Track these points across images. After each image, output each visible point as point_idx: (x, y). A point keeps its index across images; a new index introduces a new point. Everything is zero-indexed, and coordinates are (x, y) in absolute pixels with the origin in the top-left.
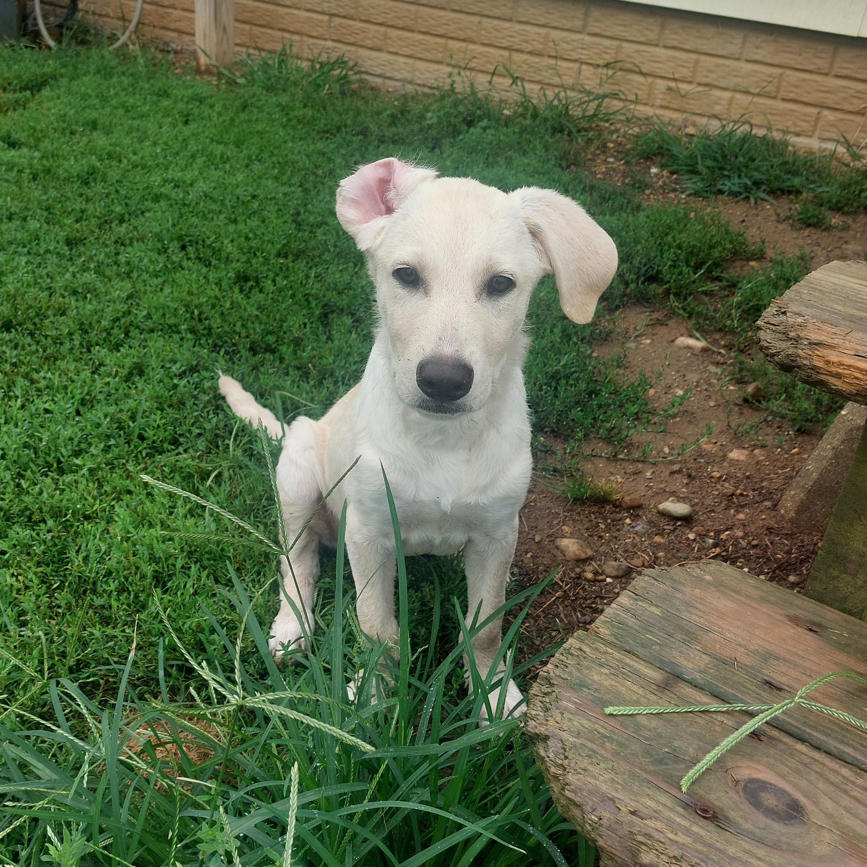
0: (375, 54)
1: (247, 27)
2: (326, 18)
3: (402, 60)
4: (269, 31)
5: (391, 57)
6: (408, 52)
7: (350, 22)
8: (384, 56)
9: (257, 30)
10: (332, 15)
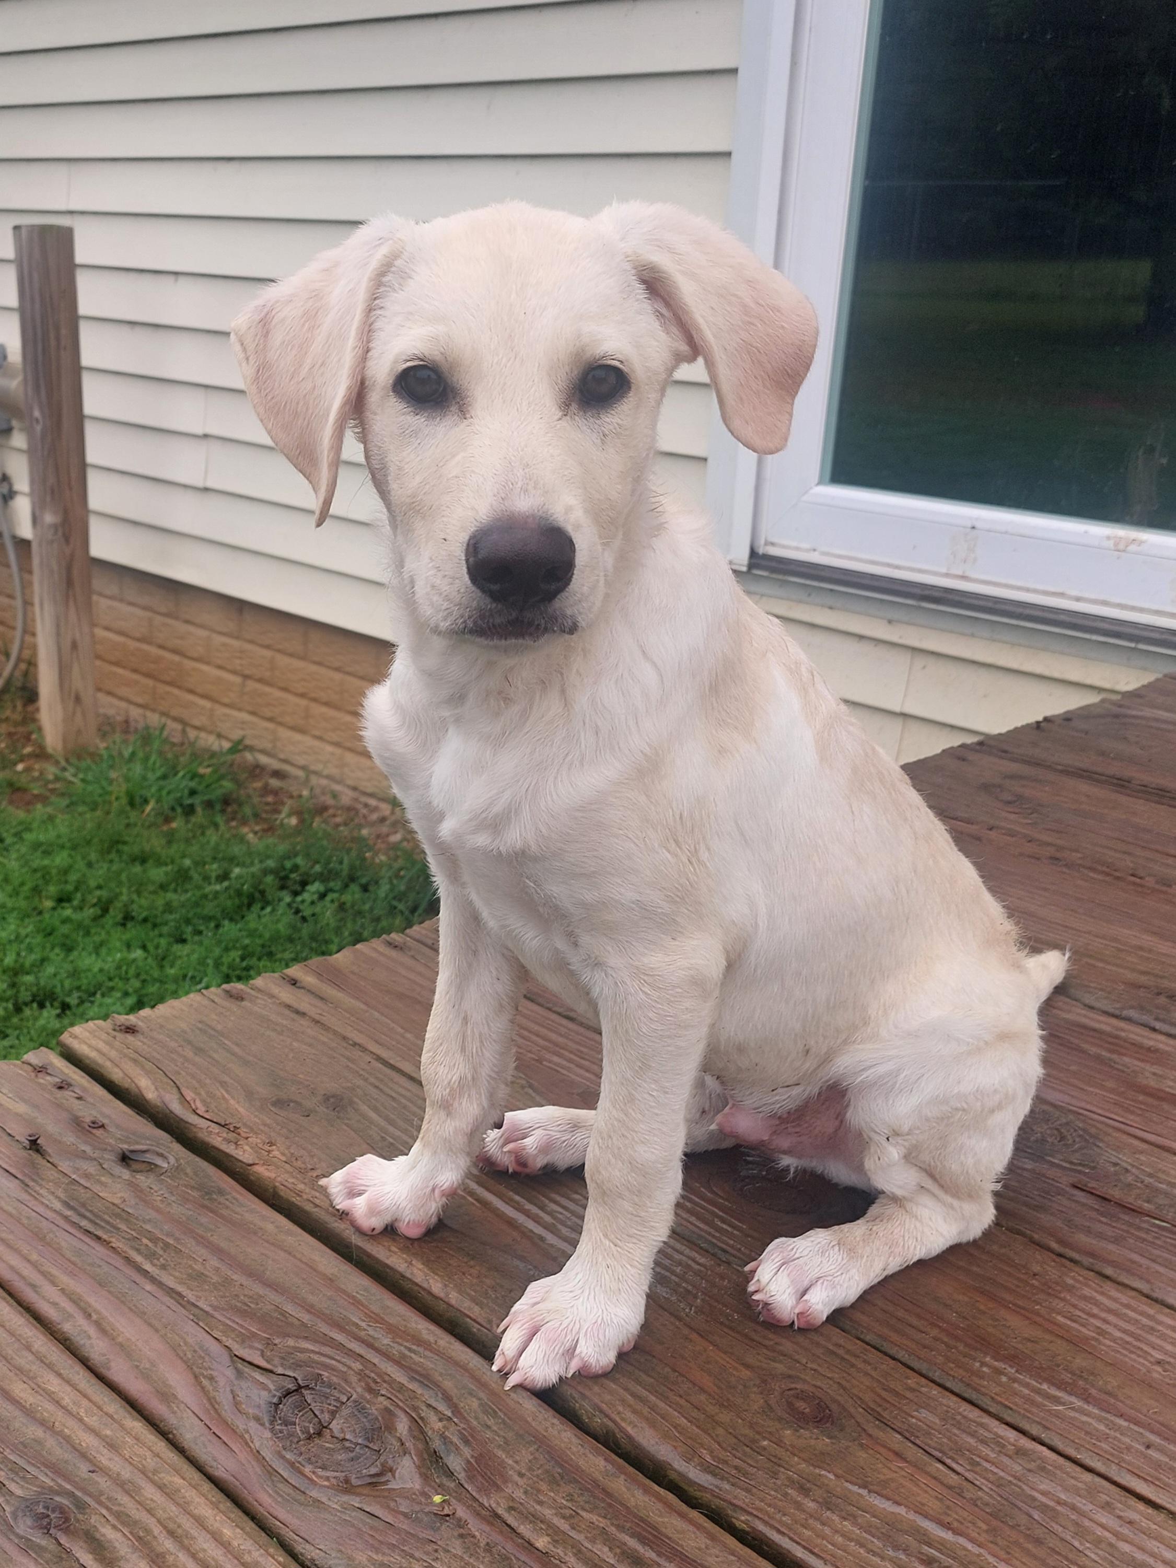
0: (298, 737)
1: (150, 682)
2: (237, 680)
3: (329, 748)
4: (176, 691)
5: (317, 743)
6: (335, 737)
7: (267, 689)
8: (308, 741)
9: (162, 688)
10: (246, 677)
